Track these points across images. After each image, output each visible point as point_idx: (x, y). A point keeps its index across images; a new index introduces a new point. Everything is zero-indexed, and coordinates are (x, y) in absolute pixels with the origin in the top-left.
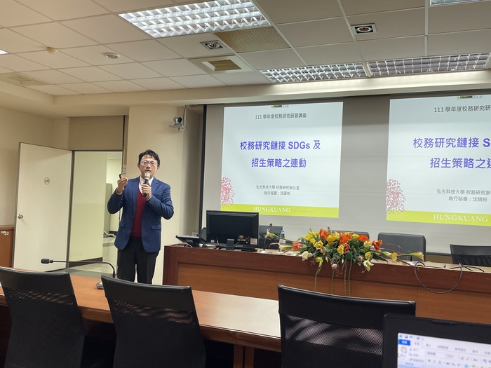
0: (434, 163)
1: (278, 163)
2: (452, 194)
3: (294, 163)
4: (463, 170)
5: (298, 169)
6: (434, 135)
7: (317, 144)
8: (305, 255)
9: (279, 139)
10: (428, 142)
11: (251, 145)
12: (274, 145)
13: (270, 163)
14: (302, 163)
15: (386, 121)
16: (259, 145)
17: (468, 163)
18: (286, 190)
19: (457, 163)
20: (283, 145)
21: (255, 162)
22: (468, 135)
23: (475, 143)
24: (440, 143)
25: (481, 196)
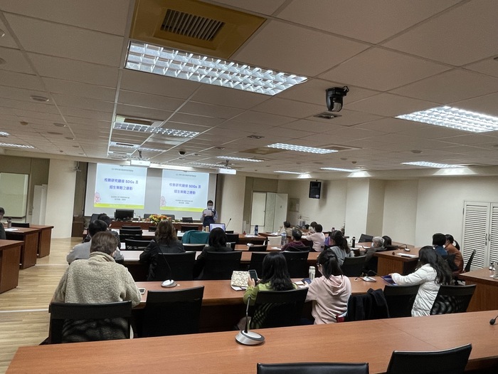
0: (176, 191)
1: (121, 188)
2: (181, 202)
3: (128, 188)
4: (183, 194)
5: (129, 191)
6: (176, 183)
7: (137, 182)
8: (152, 222)
9: (122, 179)
10: (174, 185)
11: (109, 180)
12: (120, 181)
13: (118, 187)
14: (131, 188)
15: (161, 176)
16: (113, 180)
17: (185, 192)
18: (124, 198)
19: (182, 192)
20: (123, 181)
21: (111, 187)
22: (185, 184)
23: (187, 186)
24: (177, 185)
25: (187, 202)
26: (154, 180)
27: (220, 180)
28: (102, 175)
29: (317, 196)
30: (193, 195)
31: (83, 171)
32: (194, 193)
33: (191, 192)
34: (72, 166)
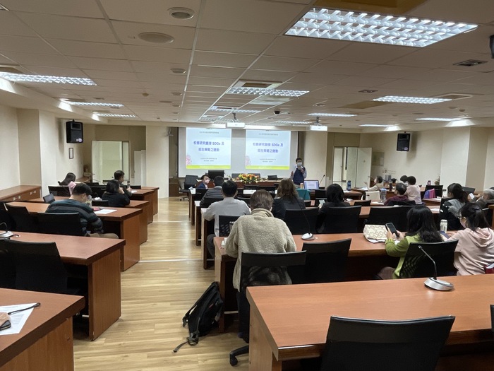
0: (259, 150)
1: (209, 149)
2: (264, 160)
3: (215, 150)
4: (266, 153)
5: (216, 152)
6: (259, 142)
7: (223, 143)
8: (241, 181)
9: (209, 141)
10: (257, 144)
11: (198, 142)
12: (207, 143)
13: (206, 149)
14: (218, 150)
15: (245, 136)
16: (201, 143)
17: (268, 151)
18: (212, 160)
19: (265, 151)
20: (210, 143)
21: (200, 149)
22: (268, 142)
23: (269, 144)
24: (260, 144)
25: (271, 160)
26: (239, 140)
27: (301, 138)
28: (192, 138)
29: (406, 148)
30: (275, 153)
31: (175, 135)
32: (277, 151)
33: (274, 151)
34: (165, 131)
